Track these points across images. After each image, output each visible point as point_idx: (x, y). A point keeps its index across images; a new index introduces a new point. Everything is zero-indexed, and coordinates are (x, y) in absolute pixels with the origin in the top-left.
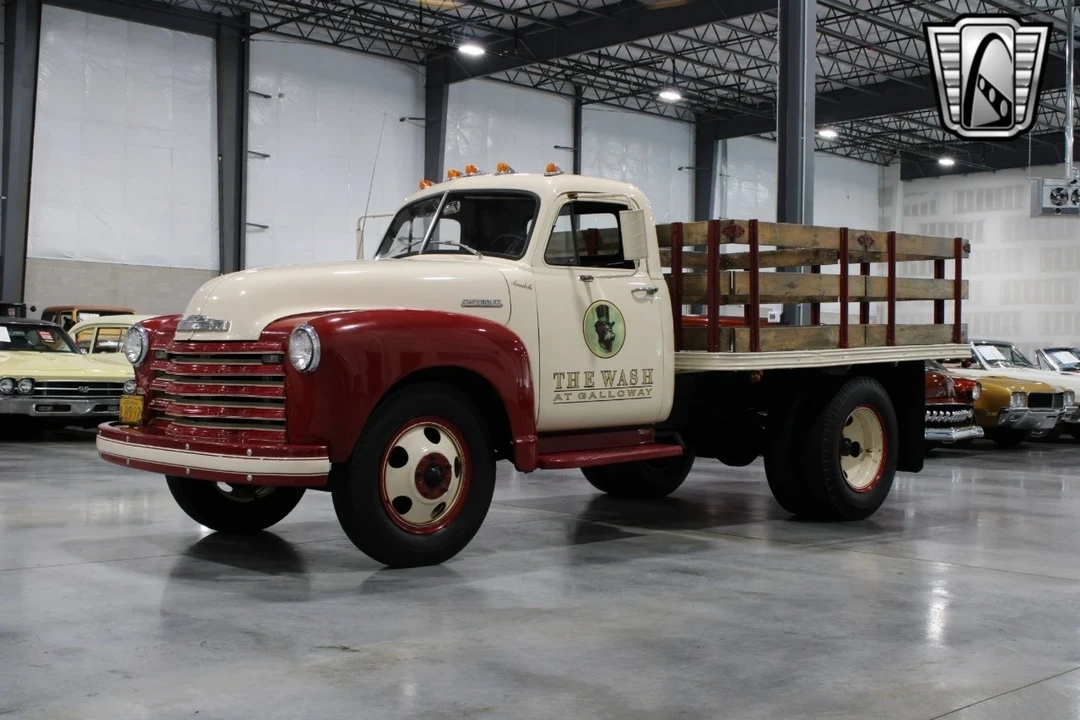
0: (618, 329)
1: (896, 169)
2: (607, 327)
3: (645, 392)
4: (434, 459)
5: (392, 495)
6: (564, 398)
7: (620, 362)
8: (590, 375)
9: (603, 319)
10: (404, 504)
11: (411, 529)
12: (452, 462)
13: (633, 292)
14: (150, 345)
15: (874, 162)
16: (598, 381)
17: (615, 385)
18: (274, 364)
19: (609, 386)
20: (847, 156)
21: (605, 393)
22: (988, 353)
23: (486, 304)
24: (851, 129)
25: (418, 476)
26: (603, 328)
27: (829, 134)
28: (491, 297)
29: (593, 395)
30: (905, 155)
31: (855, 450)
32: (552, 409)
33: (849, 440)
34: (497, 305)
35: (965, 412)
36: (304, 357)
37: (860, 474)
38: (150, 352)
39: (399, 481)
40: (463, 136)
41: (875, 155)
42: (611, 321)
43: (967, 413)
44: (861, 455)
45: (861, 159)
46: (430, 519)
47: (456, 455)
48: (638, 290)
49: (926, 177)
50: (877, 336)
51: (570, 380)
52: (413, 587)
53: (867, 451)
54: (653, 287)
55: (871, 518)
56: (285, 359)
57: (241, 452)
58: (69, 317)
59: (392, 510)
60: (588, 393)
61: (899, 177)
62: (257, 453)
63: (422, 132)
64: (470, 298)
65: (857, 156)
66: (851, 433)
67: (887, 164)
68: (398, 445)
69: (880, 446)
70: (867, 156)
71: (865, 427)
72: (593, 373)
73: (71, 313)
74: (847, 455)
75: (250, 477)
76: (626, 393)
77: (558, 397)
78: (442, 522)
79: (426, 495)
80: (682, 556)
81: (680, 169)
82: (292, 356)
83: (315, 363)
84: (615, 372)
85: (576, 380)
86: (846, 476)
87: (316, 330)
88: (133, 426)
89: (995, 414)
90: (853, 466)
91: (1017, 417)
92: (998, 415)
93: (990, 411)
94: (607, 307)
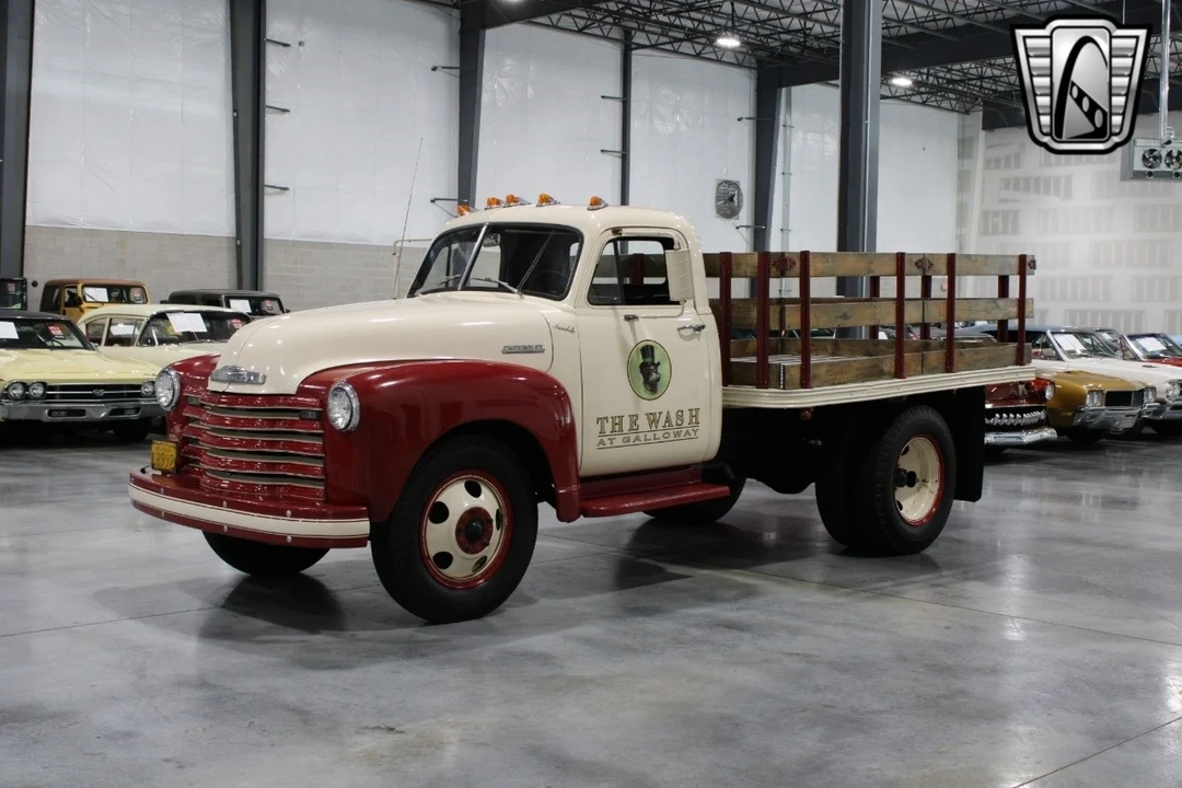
0: (663, 370)
1: (977, 117)
2: (652, 367)
3: (692, 433)
4: (475, 515)
5: (432, 551)
6: (608, 444)
7: (666, 403)
8: (634, 418)
9: (648, 360)
10: (444, 559)
11: (452, 584)
12: (493, 516)
13: (679, 329)
14: (181, 391)
15: (953, 110)
16: (643, 423)
17: (660, 427)
18: (310, 420)
19: (654, 428)
20: (924, 103)
22: (1068, 343)
23: (527, 350)
24: (928, 74)
25: (458, 531)
26: (647, 368)
27: (902, 82)
28: (533, 343)
29: (637, 438)
30: (986, 103)
31: (911, 480)
32: (595, 453)
33: (905, 471)
34: (539, 350)
35: (1037, 414)
36: (342, 416)
37: (915, 506)
38: (182, 398)
39: (440, 537)
40: (500, 86)
41: (954, 103)
42: (656, 362)
43: (1041, 415)
44: (917, 485)
45: (939, 107)
46: (470, 572)
47: (497, 507)
48: (684, 328)
49: (1011, 126)
50: (934, 363)
51: (614, 424)
52: (454, 648)
53: (924, 481)
54: (700, 323)
55: (930, 551)
56: (323, 416)
57: (281, 513)
58: (73, 291)
59: (432, 565)
60: (633, 437)
61: (981, 126)
62: (297, 515)
63: (456, 82)
64: (512, 343)
65: (935, 104)
66: (907, 463)
67: (967, 112)
68: (439, 500)
69: (937, 477)
70: (945, 104)
71: (921, 457)
72: (637, 416)
73: (76, 287)
74: (902, 486)
75: (289, 538)
76: (672, 434)
77: (602, 442)
78: (482, 576)
79: (466, 550)
80: (728, 606)
81: (739, 120)
82: (331, 415)
83: (355, 421)
84: (660, 413)
85: (620, 424)
86: (901, 508)
87: (355, 389)
88: (165, 472)
89: (1069, 414)
90: (910, 495)
91: (1093, 417)
92: (1074, 415)
93: (1066, 410)
94: (652, 348)
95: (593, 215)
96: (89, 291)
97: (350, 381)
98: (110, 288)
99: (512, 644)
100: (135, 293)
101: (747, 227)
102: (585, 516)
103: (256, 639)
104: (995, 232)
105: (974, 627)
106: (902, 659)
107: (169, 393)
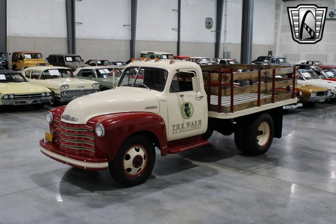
0: (191, 110)
3: (199, 127)
4: (138, 158)
5: (126, 168)
6: (176, 132)
7: (192, 119)
8: (183, 124)
9: (187, 107)
10: (129, 170)
11: (132, 176)
12: (143, 157)
16: (185, 126)
17: (190, 126)
18: (91, 132)
19: (188, 127)
21: (187, 129)
22: (306, 75)
23: (152, 108)
25: (133, 162)
26: (187, 110)
28: (153, 105)
29: (184, 130)
31: (261, 133)
32: (172, 135)
33: (260, 131)
34: (156, 107)
36: (100, 133)
37: (262, 141)
39: (128, 164)
42: (189, 108)
44: (263, 134)
46: (137, 172)
47: (144, 154)
48: (197, 97)
49: (291, 1)
50: (269, 101)
51: (177, 127)
54: (202, 96)
56: (94, 132)
57: (83, 160)
59: (126, 171)
60: (182, 130)
61: (282, 1)
62: (87, 161)
64: (148, 106)
66: (260, 129)
68: (128, 153)
69: (269, 132)
71: (264, 127)
72: (184, 124)
74: (259, 135)
75: (85, 167)
76: (194, 128)
77: (174, 132)
78: (140, 173)
79: (135, 167)
82: (96, 132)
83: (104, 134)
84: (190, 122)
85: (179, 126)
86: (258, 141)
87: (103, 125)
88: (49, 142)
89: (306, 98)
90: (260, 138)
91: (313, 99)
92: (308, 99)
93: (305, 97)
94: (188, 104)
95: (171, 65)
96: (25, 55)
97: (102, 123)
98: (31, 54)
100: (39, 56)
101: (214, 31)
102: (169, 154)
103: (77, 195)
104: (286, 31)
107: (50, 119)
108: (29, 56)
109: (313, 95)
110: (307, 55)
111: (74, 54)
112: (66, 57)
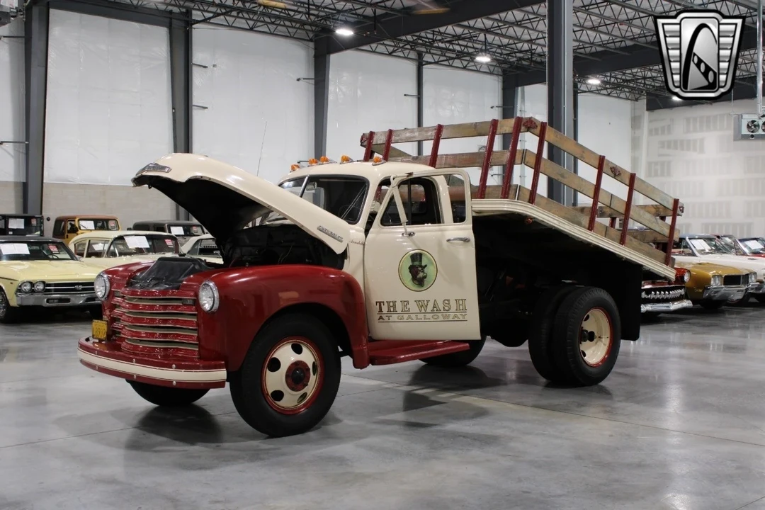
1: (643, 102)
2: (420, 269)
4: (298, 366)
5: (270, 389)
6: (386, 319)
8: (405, 303)
9: (417, 263)
10: (278, 395)
11: (284, 411)
12: (310, 367)
14: (111, 287)
15: (627, 99)
18: (189, 305)
20: (609, 95)
22: (699, 245)
24: (611, 76)
25: (287, 376)
26: (416, 270)
27: (594, 82)
29: (410, 318)
30: (648, 94)
31: (591, 337)
33: (587, 331)
35: (679, 291)
36: (208, 302)
37: (594, 354)
38: (110, 291)
39: (274, 381)
40: (340, 89)
41: (628, 94)
43: (682, 292)
44: (595, 340)
45: (618, 97)
46: (296, 403)
47: (313, 360)
49: (664, 108)
51: (389, 307)
52: (284, 454)
53: (600, 337)
55: (603, 383)
56: (197, 303)
57: (169, 366)
58: (73, 223)
59: (270, 399)
60: (405, 316)
61: (645, 109)
62: (179, 367)
63: (312, 88)
65: (616, 95)
66: (588, 326)
67: (637, 100)
68: (274, 356)
69: (608, 334)
70: (622, 95)
71: (597, 322)
72: (408, 302)
73: (74, 221)
74: (585, 341)
75: (174, 382)
77: (381, 318)
78: (304, 405)
79: (293, 389)
80: (467, 422)
81: (492, 108)
82: (201, 302)
83: (216, 306)
85: (394, 306)
86: (585, 355)
87: (216, 284)
88: (101, 341)
89: (701, 291)
90: (589, 348)
91: (716, 292)
92: (703, 291)
93: (698, 288)
94: (420, 254)
95: (376, 168)
96: (82, 223)
97: (213, 279)
98: (96, 221)
99: (322, 451)
100: (112, 224)
101: (498, 175)
102: (373, 365)
103: (154, 449)
104: (656, 175)
105: (629, 435)
106: (579, 458)
107: (103, 289)
108: (91, 225)
109: (715, 284)
110: (706, 226)
111: (188, 220)
112: (170, 226)
